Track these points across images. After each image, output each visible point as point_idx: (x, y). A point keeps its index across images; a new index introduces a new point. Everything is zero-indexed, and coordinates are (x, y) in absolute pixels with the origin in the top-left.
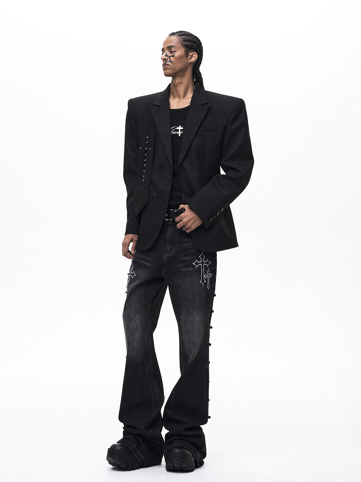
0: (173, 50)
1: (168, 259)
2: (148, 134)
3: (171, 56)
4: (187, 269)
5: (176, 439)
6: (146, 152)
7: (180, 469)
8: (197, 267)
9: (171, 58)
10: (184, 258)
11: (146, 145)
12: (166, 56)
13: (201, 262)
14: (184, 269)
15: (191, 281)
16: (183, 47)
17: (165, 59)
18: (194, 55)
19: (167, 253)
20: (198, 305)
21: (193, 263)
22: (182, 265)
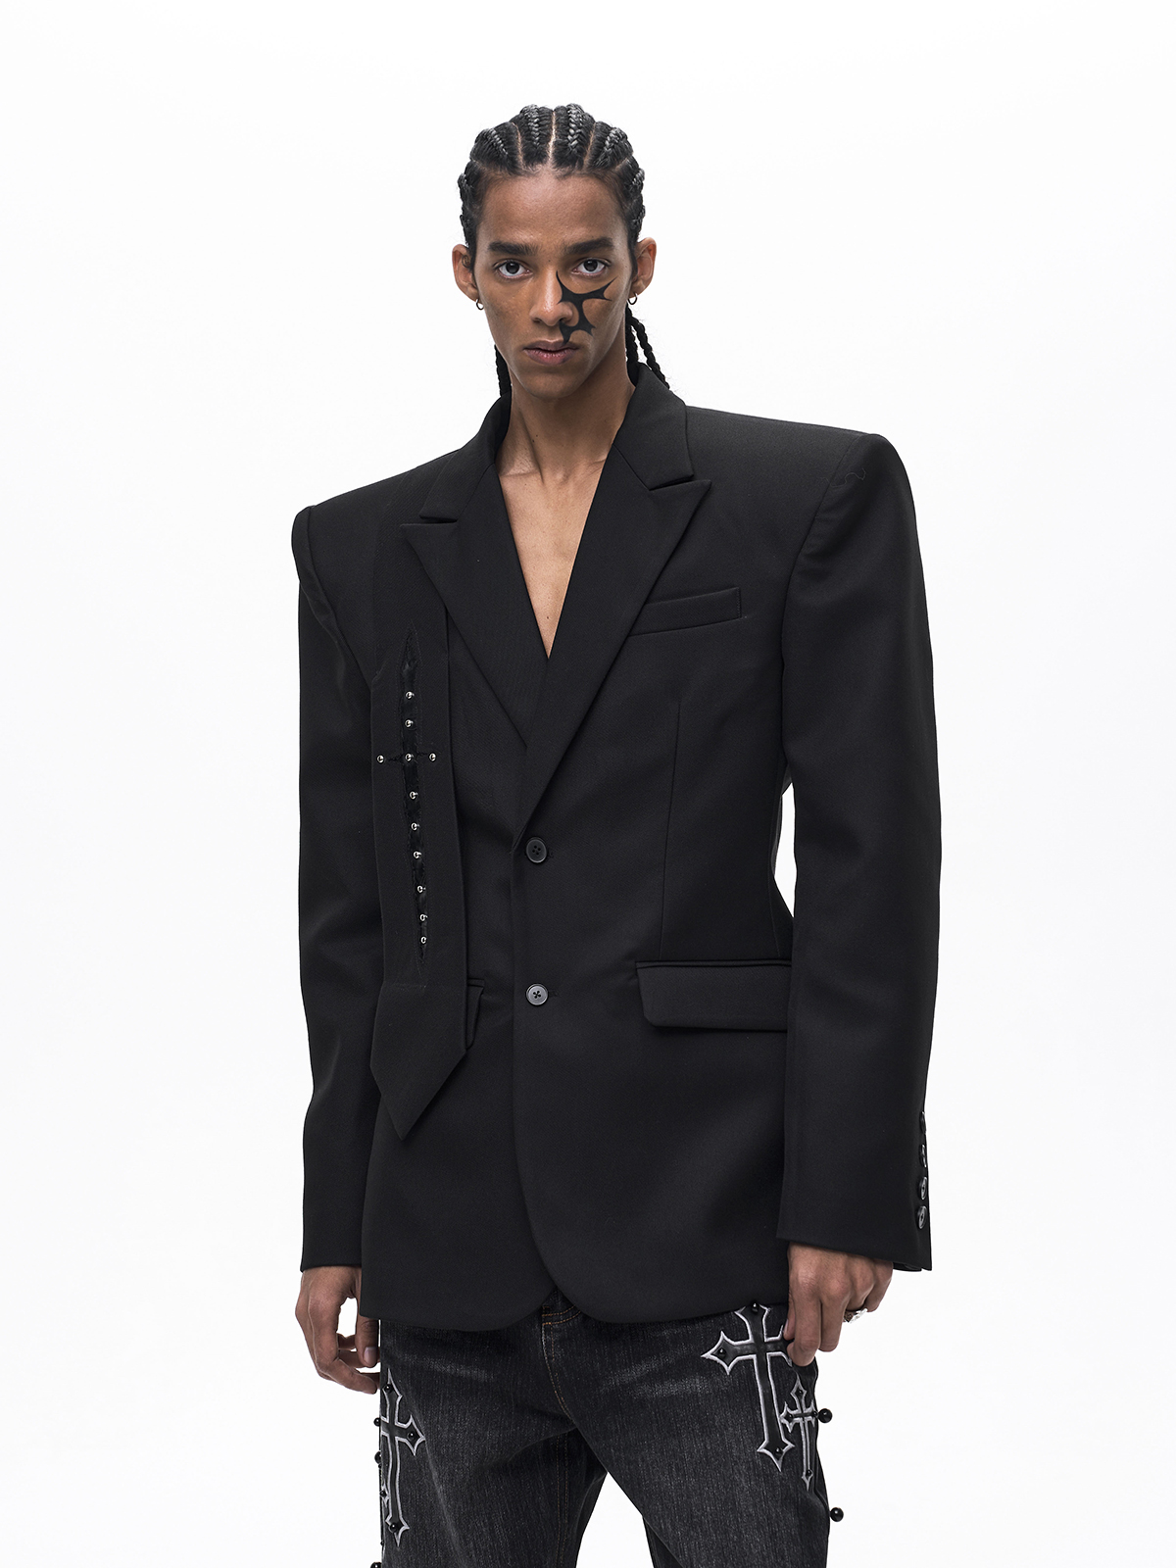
2: (412, 674)
4: (673, 1388)
6: (411, 776)
8: (728, 1369)
11: (408, 741)
13: (750, 1340)
14: (660, 1391)
15: (707, 1451)
21: (708, 1355)
22: (644, 1368)
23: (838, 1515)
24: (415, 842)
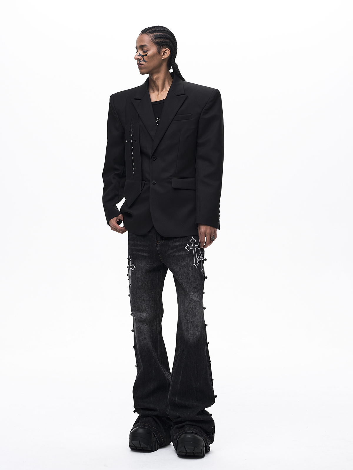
0: (145, 49)
1: (160, 246)
2: (132, 126)
3: (144, 56)
4: (179, 254)
5: (188, 425)
6: (132, 144)
7: (192, 454)
8: (188, 250)
9: (145, 57)
11: (132, 138)
12: (139, 55)
13: (192, 245)
14: (177, 254)
15: (184, 264)
16: (155, 45)
17: (139, 59)
18: (167, 51)
19: (159, 240)
20: (193, 287)
21: (185, 248)
22: (174, 250)
23: (206, 278)
24: (133, 156)
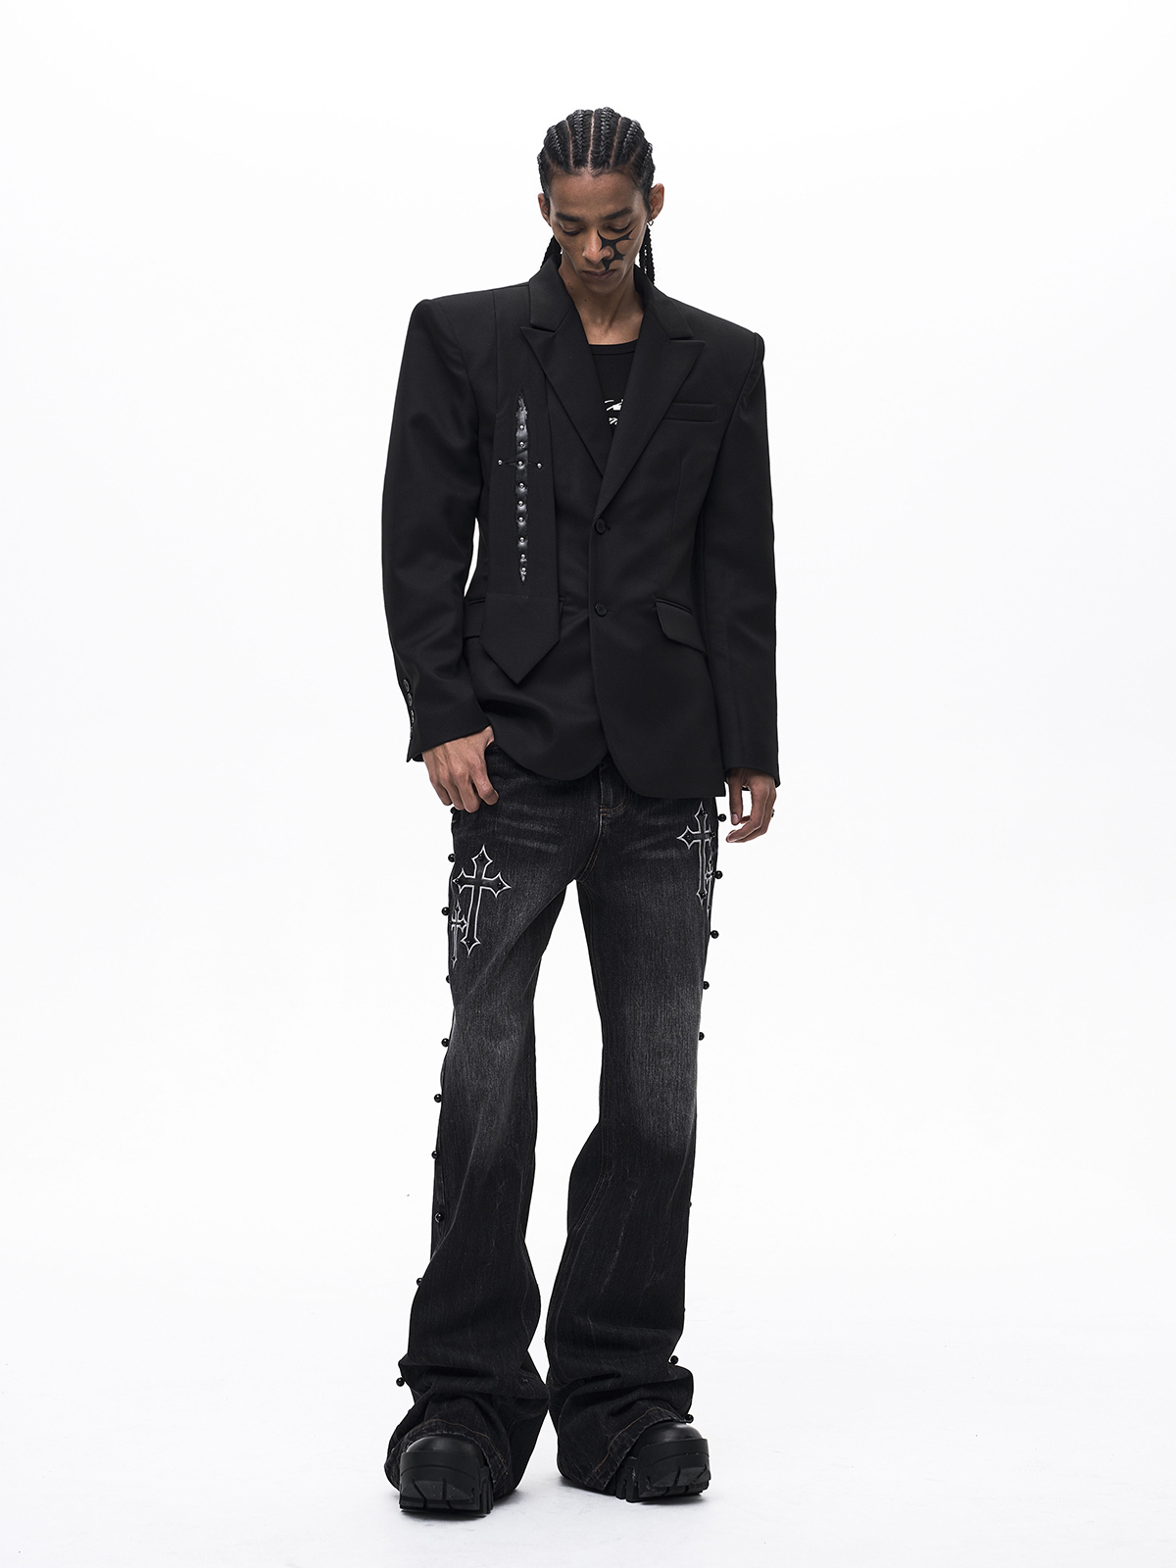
1: (610, 825)
4: (661, 856)
8: (689, 847)
10: (653, 821)
13: (700, 831)
14: (654, 855)
19: (607, 805)
22: (647, 842)
